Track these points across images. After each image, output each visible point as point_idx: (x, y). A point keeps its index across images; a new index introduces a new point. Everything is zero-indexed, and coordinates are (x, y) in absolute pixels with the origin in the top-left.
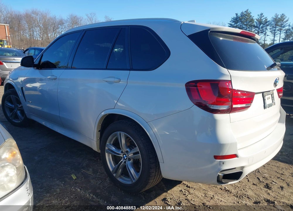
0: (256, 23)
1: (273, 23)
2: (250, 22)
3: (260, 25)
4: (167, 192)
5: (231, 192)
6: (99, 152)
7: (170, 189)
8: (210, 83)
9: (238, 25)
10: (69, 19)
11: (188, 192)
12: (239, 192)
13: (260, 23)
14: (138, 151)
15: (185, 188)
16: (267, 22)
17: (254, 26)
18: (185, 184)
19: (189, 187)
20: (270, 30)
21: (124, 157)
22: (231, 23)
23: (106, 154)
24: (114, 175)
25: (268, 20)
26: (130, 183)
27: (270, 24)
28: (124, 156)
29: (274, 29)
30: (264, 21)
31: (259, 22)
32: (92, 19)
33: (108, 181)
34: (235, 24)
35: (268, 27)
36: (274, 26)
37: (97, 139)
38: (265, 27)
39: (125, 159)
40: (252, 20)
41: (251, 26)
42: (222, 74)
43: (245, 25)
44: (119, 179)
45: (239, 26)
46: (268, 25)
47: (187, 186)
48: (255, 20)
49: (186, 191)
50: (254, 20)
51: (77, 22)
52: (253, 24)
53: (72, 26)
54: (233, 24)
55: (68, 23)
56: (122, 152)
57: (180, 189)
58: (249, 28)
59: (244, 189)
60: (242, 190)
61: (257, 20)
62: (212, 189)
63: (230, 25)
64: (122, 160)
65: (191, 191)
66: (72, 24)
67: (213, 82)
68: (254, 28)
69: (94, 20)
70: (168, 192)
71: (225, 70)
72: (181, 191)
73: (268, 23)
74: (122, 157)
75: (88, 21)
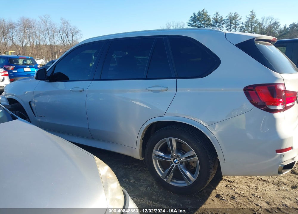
0: (213, 22)
1: (228, 21)
2: (207, 21)
3: (216, 24)
4: (215, 189)
5: (268, 182)
6: (142, 159)
7: (217, 186)
8: (268, 87)
9: (196, 24)
10: (20, 22)
11: (233, 186)
12: (275, 180)
13: (217, 22)
14: (194, 154)
15: (229, 183)
16: (222, 21)
17: (211, 25)
18: (226, 180)
19: (231, 182)
20: (226, 28)
21: (175, 162)
22: (190, 22)
23: (154, 161)
24: (165, 180)
25: (223, 19)
26: (186, 185)
27: (226, 22)
28: (175, 160)
29: (229, 27)
30: (220, 20)
31: (215, 21)
32: (46, 22)
33: (157, 187)
34: (193, 23)
35: (224, 26)
36: (229, 24)
37: (140, 147)
38: (221, 26)
39: (176, 164)
40: (209, 19)
41: (208, 25)
42: (277, 78)
43: (203, 24)
44: (171, 183)
45: (198, 25)
46: (223, 24)
47: (229, 181)
48: (212, 19)
49: (231, 186)
50: (210, 19)
51: (29, 26)
52: (210, 23)
53: (25, 30)
54: (192, 23)
55: (19, 27)
56: (172, 157)
57: (224, 184)
58: (206, 27)
59: (277, 178)
60: (276, 178)
61: (214, 19)
62: (251, 181)
63: (189, 25)
64: (173, 165)
65: (235, 185)
66: (25, 28)
67: (270, 86)
68: (212, 27)
69: (49, 23)
70: (217, 188)
71: (277, 75)
72: (226, 186)
73: (224, 21)
74: (173, 161)
75: (42, 24)
